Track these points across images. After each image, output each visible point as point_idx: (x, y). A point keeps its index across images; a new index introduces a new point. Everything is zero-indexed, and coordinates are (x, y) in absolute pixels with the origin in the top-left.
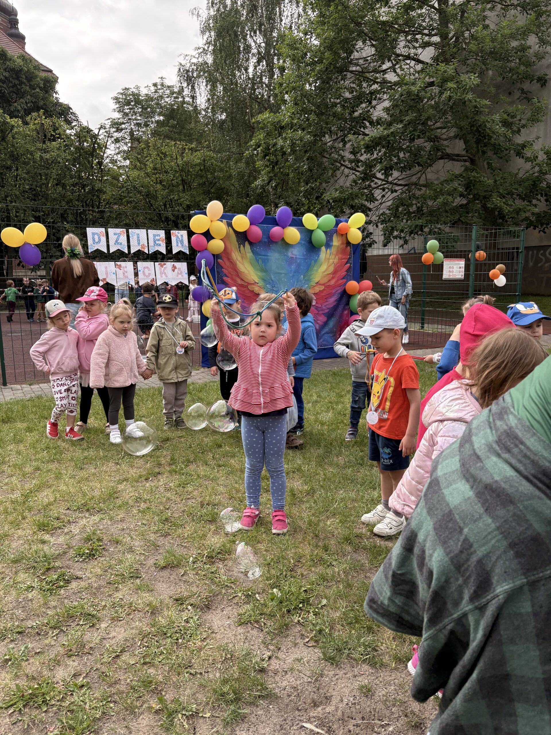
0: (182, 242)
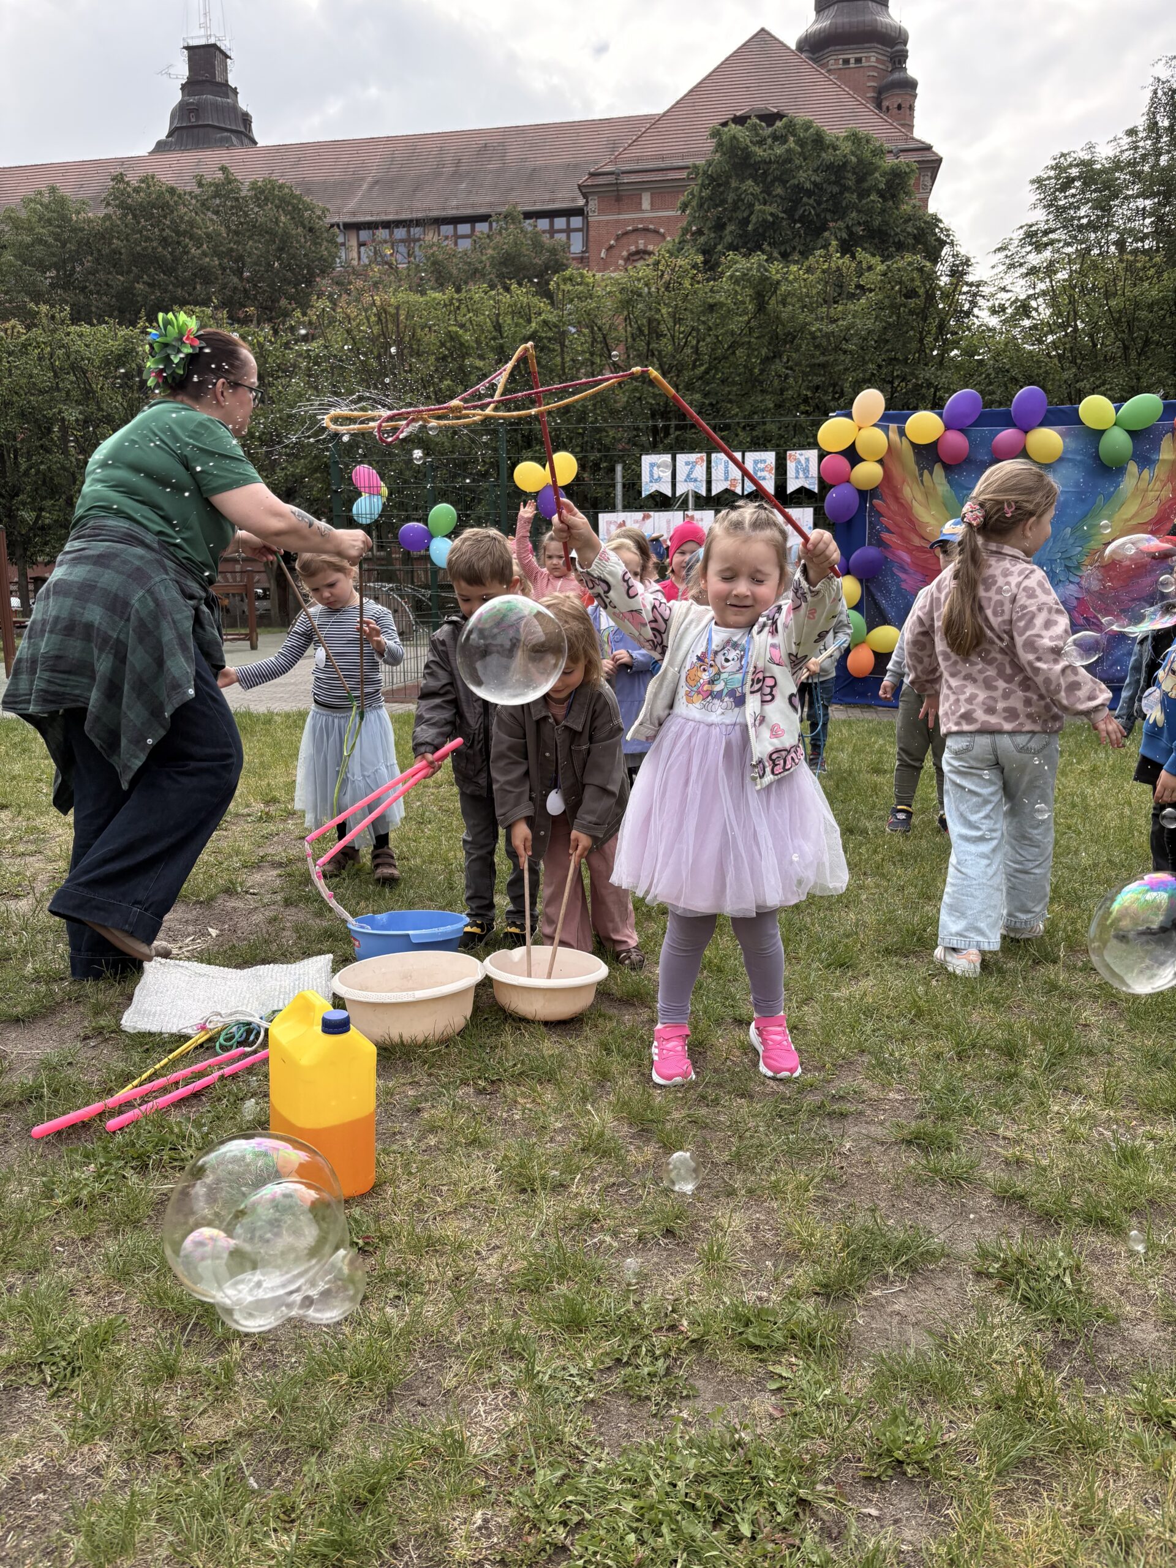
0: (806, 470)
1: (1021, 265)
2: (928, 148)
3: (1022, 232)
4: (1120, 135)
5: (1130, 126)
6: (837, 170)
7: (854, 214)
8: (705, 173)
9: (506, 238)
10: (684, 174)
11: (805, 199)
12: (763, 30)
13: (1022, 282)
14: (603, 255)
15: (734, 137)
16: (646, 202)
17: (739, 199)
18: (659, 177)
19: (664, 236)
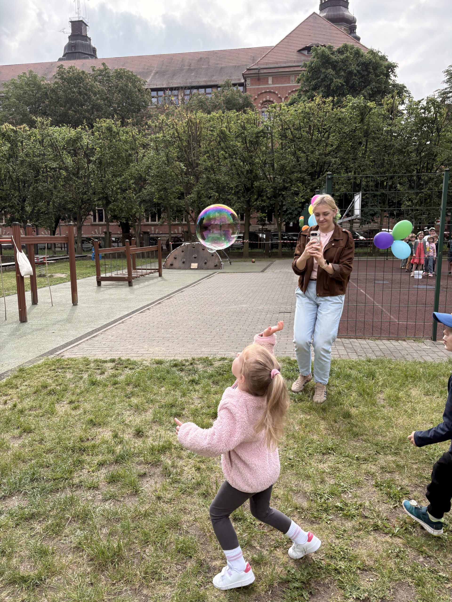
3: (439, 92)
6: (366, 65)
8: (310, 66)
11: (354, 77)
12: (314, 13)
15: (323, 51)
16: (270, 81)
17: (326, 76)
18: (276, 70)
19: (277, 95)
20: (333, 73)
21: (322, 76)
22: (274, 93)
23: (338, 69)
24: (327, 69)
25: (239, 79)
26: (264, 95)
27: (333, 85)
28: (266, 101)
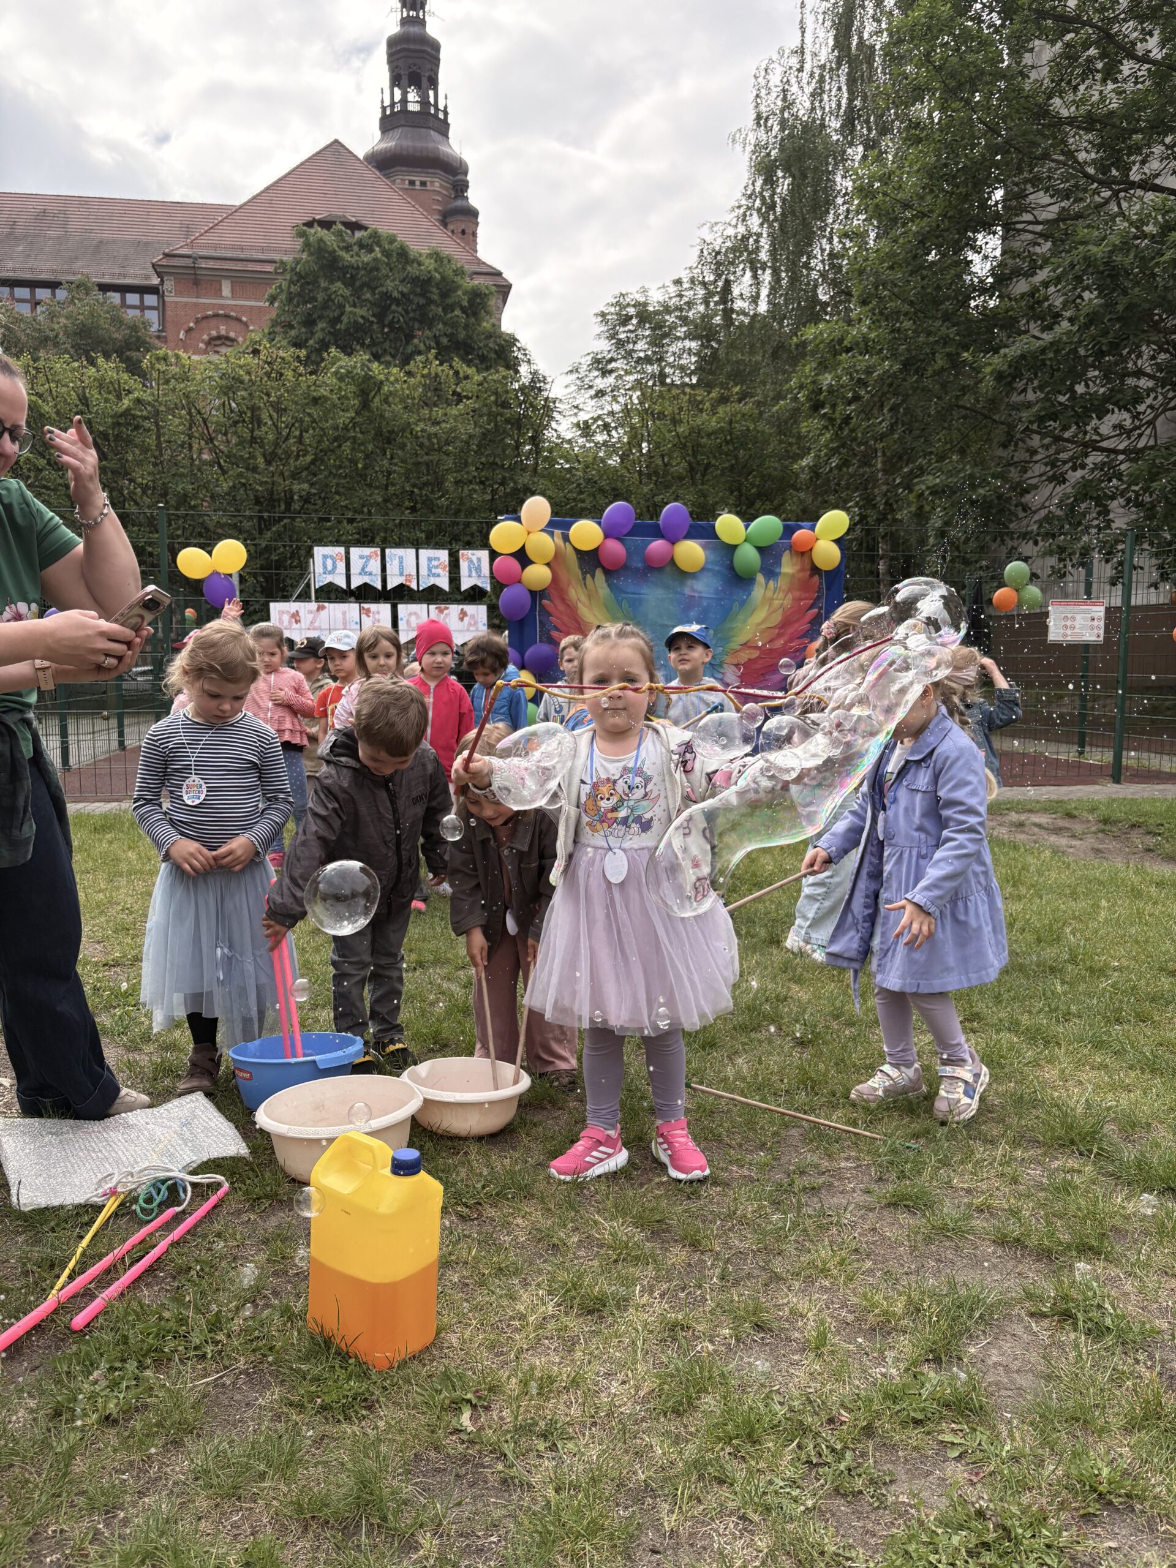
0: (478, 569)
1: (591, 387)
2: (499, 274)
3: (589, 358)
4: (669, 283)
5: (676, 277)
6: (422, 284)
7: (440, 326)
8: (293, 270)
9: (82, 309)
10: (269, 268)
11: (394, 307)
12: (336, 141)
13: (593, 402)
14: (182, 335)
15: (321, 240)
16: (226, 289)
17: (330, 299)
18: (239, 266)
19: (246, 325)
20: (347, 292)
21: (321, 296)
22: (239, 320)
23: (358, 284)
24: (332, 282)
25: (147, 277)
26: (214, 322)
27: (345, 319)
28: (219, 338)
